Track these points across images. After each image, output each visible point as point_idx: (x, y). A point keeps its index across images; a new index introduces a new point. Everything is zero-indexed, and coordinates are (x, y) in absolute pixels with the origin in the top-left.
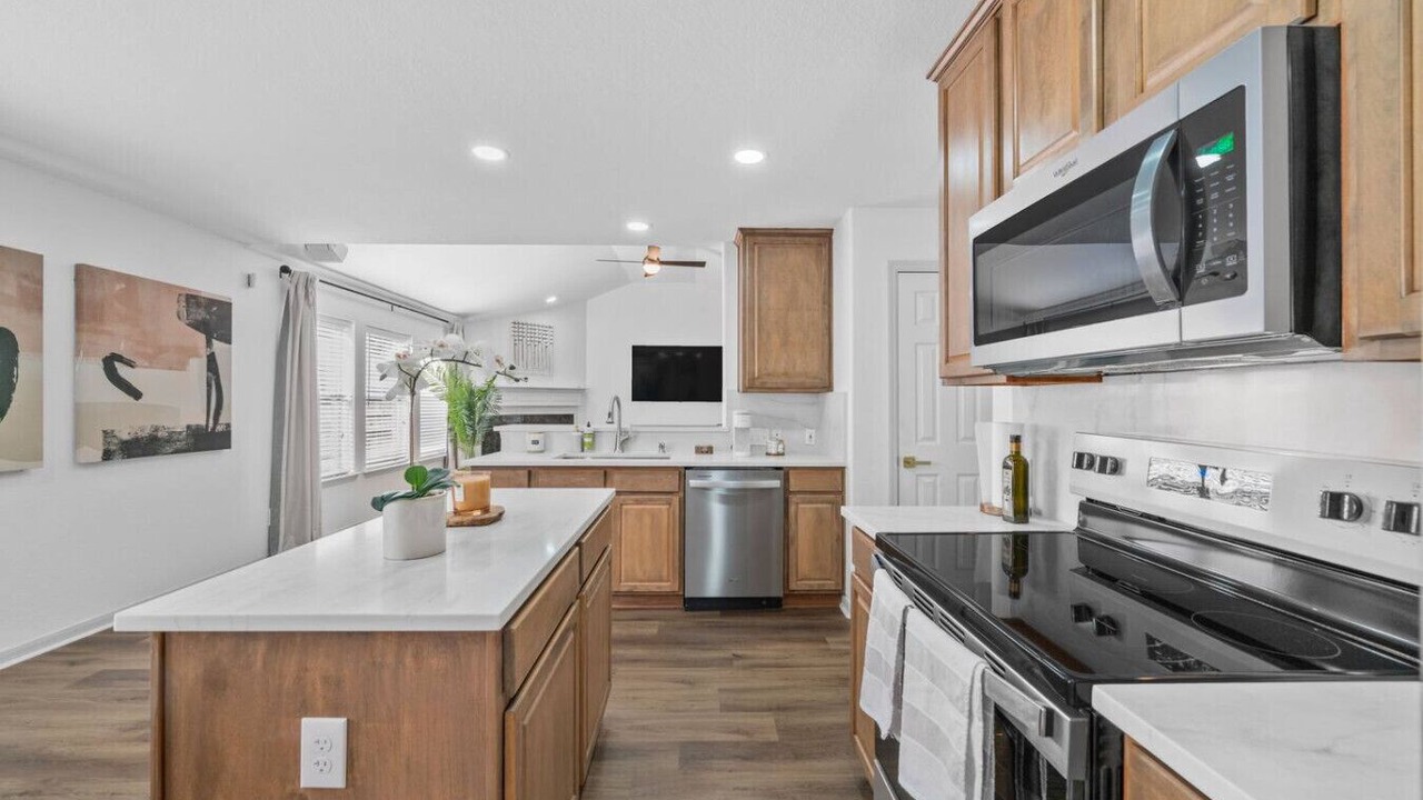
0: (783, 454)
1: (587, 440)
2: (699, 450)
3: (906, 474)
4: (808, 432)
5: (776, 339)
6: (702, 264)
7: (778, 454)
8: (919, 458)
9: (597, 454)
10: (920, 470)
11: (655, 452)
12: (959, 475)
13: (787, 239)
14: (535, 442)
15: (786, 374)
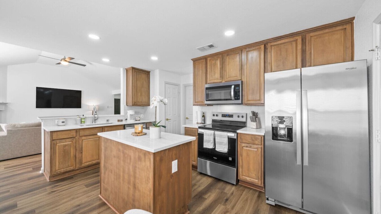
0: (140, 120)
1: (83, 120)
2: (119, 121)
3: (167, 122)
4: (142, 115)
5: (139, 94)
6: (84, 65)
7: (139, 120)
8: (169, 119)
9: (85, 124)
10: (169, 121)
11: (105, 122)
12: (174, 121)
13: (142, 72)
14: (63, 122)
15: (141, 102)
